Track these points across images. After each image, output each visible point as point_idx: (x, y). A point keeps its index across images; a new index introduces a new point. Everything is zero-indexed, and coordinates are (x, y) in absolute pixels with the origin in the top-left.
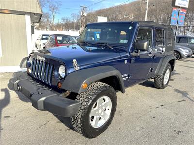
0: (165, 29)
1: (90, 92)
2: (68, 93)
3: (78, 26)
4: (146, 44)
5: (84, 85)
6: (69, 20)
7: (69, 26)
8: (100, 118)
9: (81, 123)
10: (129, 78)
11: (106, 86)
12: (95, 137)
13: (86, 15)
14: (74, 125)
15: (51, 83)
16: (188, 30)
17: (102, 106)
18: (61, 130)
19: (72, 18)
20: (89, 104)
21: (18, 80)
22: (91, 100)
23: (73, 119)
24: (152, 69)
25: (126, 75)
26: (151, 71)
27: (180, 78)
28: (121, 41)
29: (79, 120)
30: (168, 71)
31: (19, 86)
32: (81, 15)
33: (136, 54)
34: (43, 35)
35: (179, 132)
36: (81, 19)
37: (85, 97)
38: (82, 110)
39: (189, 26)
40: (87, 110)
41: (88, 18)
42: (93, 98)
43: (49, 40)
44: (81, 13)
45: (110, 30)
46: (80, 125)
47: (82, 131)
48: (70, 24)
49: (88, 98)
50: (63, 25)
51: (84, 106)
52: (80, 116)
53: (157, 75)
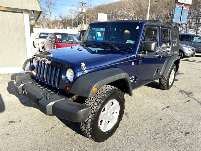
0: (171, 28)
1: (99, 95)
2: (75, 97)
3: (76, 22)
4: (153, 45)
5: (94, 89)
6: (66, 17)
7: (67, 23)
8: (109, 122)
9: (91, 127)
10: (135, 80)
11: (115, 89)
12: (104, 141)
13: (85, 12)
14: (84, 130)
15: (58, 86)
16: (190, 27)
17: (111, 110)
18: (68, 134)
19: (69, 15)
20: (98, 109)
21: (22, 83)
22: (100, 105)
23: (82, 123)
24: (158, 70)
25: (133, 77)
26: (157, 72)
27: (184, 78)
28: (128, 42)
29: (89, 125)
30: (173, 71)
31: (24, 90)
32: (80, 11)
33: (143, 55)
34: (41, 34)
35: (187, 133)
36: (79, 15)
37: (94, 101)
38: (92, 114)
39: (191, 23)
40: (96, 114)
41: (87, 15)
42: (102, 102)
43: (48, 38)
44: (80, 9)
45: (115, 29)
46: (89, 130)
47: (92, 136)
48: (68, 20)
49: (98, 102)
50: (61, 22)
51: (94, 110)
52: (90, 120)
53: (162, 76)
